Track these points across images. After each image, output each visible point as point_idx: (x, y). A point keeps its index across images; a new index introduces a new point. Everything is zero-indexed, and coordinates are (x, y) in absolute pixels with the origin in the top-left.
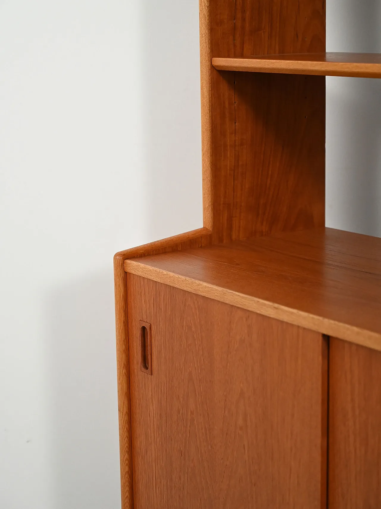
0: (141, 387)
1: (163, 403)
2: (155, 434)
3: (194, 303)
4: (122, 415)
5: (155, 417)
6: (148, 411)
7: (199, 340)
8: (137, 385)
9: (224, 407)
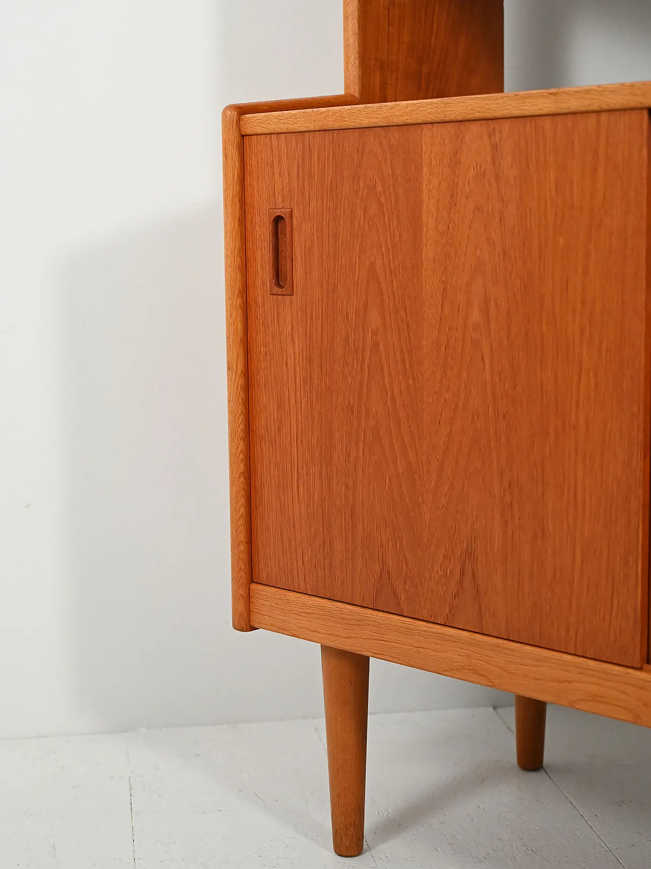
0: (270, 321)
1: (315, 336)
2: (298, 393)
3: (381, 144)
4: (234, 376)
5: (299, 363)
6: (285, 356)
7: (391, 203)
8: (263, 322)
9: (441, 303)
